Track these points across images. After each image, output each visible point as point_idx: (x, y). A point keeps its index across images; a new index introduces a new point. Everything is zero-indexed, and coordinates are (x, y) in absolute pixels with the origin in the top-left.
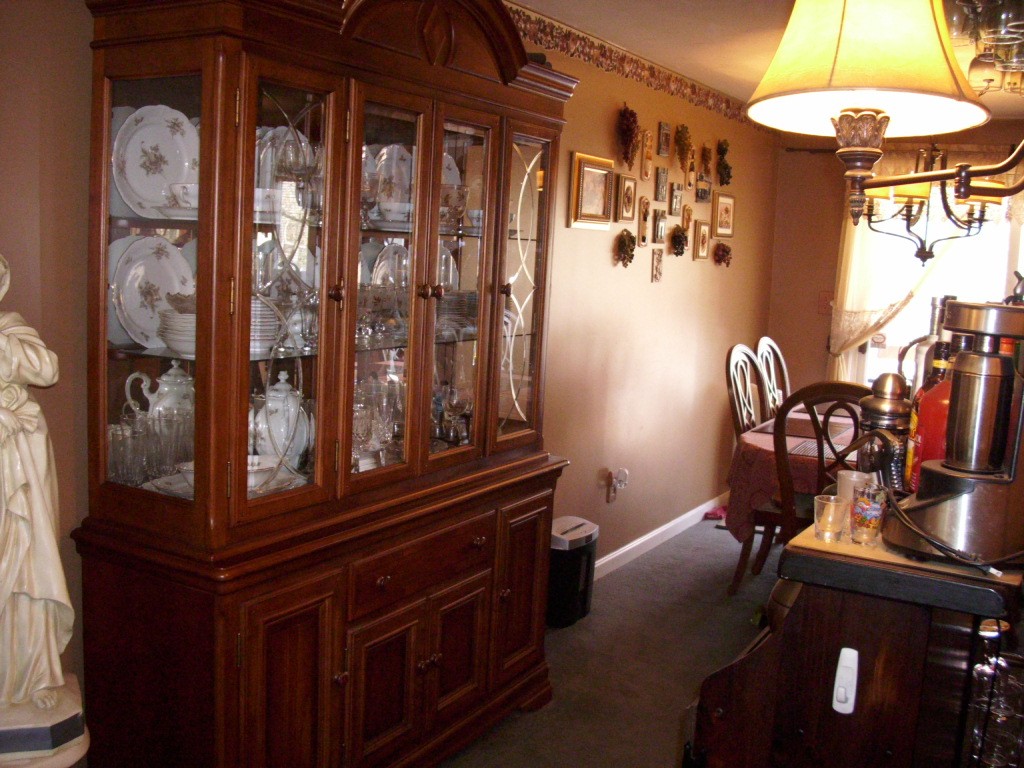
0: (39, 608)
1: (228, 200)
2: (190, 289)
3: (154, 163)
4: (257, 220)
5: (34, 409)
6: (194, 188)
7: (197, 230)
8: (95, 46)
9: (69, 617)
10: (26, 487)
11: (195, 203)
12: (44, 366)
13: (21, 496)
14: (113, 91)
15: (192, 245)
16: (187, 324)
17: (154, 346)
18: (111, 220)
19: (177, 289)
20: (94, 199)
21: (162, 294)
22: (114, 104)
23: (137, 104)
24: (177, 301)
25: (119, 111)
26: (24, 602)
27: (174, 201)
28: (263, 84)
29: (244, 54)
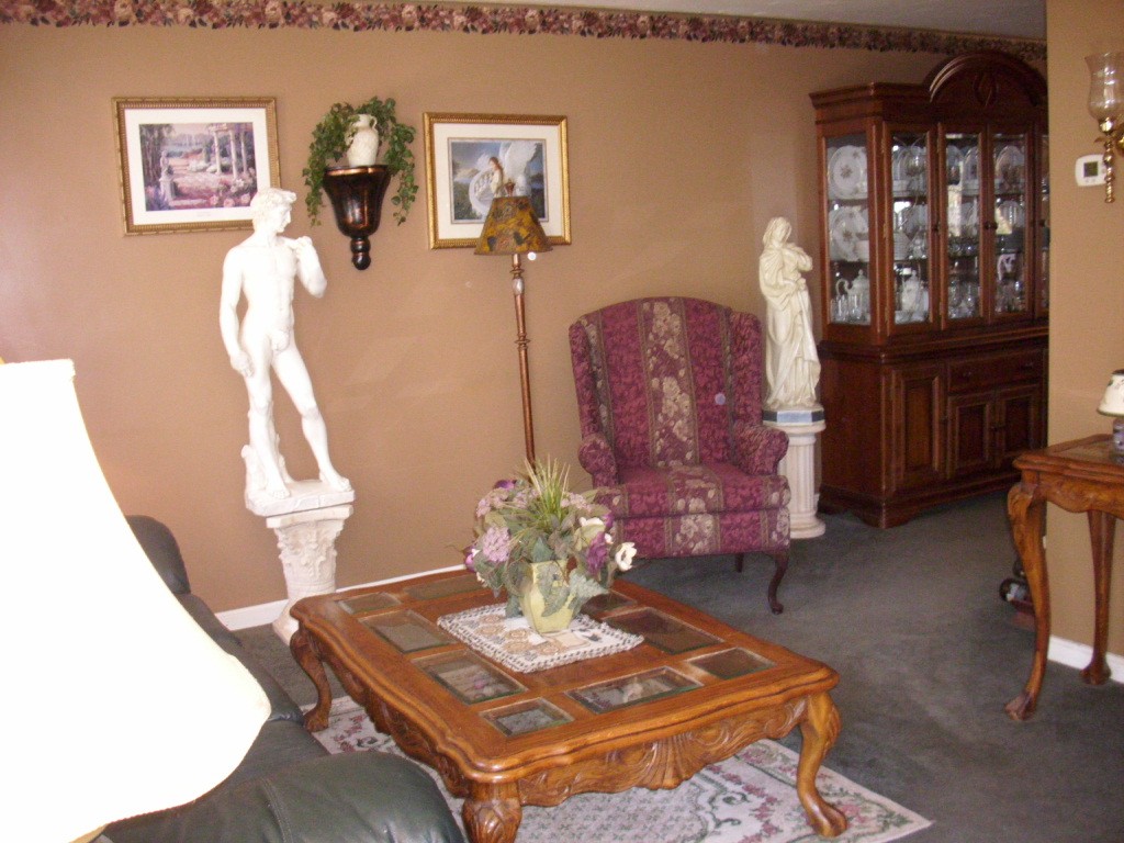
0: (806, 364)
1: (880, 190)
2: (867, 230)
3: (847, 173)
4: (895, 195)
5: (803, 281)
6: (865, 184)
7: (867, 204)
8: (817, 123)
9: (818, 369)
10: (801, 312)
11: (866, 190)
12: (806, 263)
13: (799, 317)
14: (827, 142)
15: (866, 212)
16: (865, 245)
17: (852, 259)
18: (829, 202)
19: (860, 230)
20: (821, 193)
21: (853, 235)
22: (827, 147)
23: (839, 145)
24: (860, 236)
25: (830, 150)
26: (800, 361)
27: (857, 191)
28: (892, 133)
29: (884, 123)
